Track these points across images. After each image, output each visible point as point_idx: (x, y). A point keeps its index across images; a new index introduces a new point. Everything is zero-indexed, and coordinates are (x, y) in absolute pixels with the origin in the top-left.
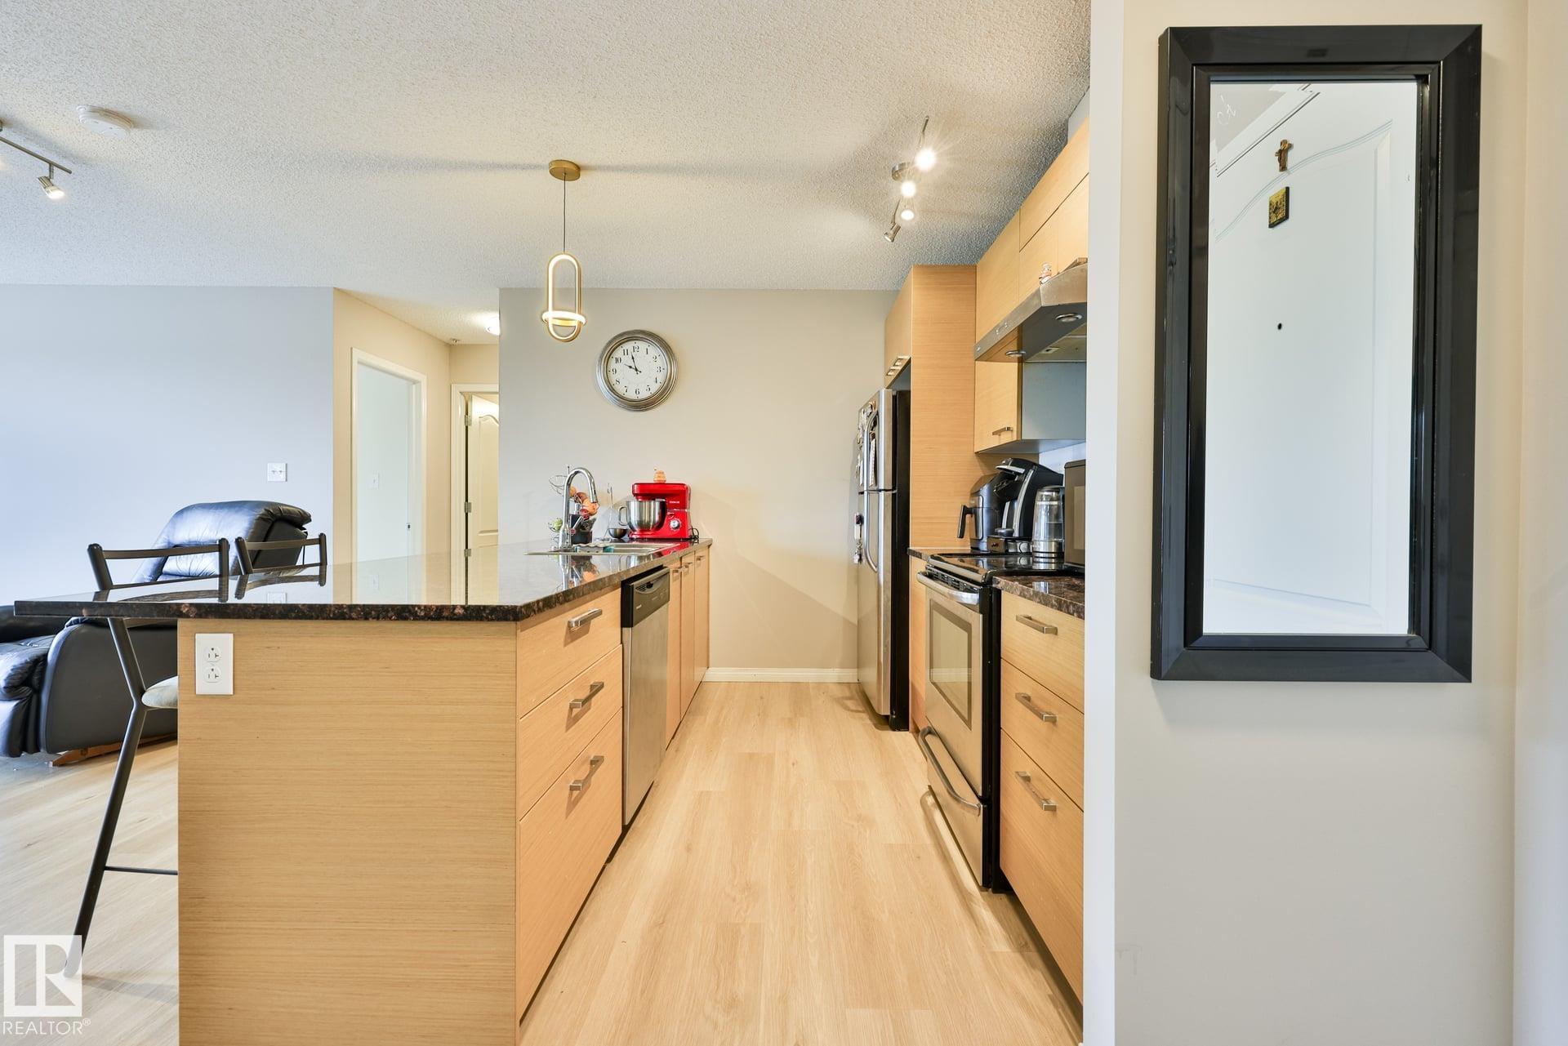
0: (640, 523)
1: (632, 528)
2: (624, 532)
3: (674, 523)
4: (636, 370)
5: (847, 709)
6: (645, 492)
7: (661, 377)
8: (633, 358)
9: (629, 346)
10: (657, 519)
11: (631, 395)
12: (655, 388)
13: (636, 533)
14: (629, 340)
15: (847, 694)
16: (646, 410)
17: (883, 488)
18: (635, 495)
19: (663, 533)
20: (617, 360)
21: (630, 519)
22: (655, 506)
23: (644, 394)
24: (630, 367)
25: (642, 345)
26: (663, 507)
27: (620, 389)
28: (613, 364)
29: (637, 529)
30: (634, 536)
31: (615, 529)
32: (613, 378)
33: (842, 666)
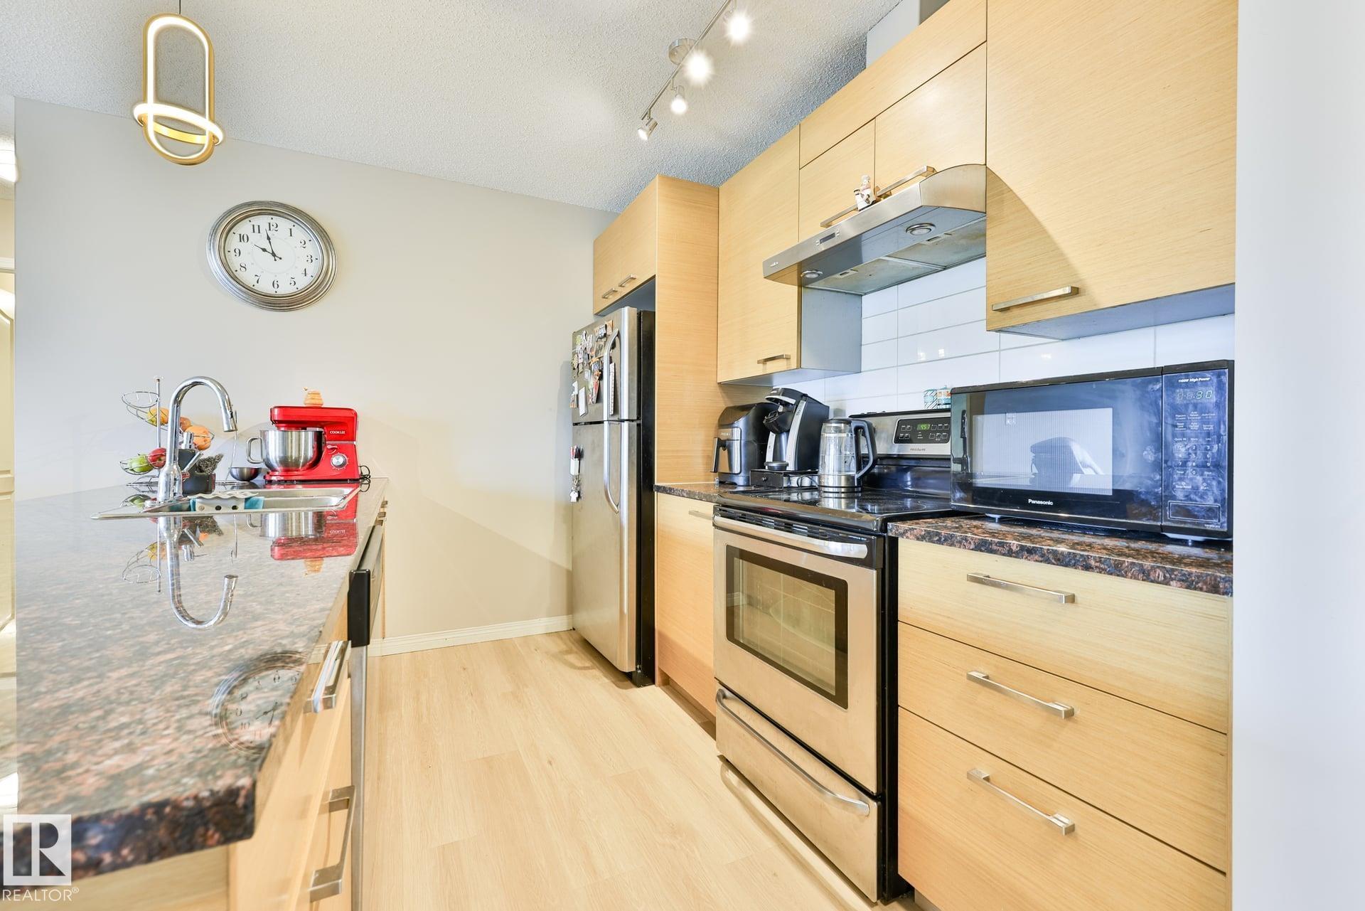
0: (285, 461)
1: (269, 466)
2: (256, 472)
3: (338, 460)
4: (274, 254)
5: (573, 666)
6: (290, 420)
7: (313, 269)
8: (269, 238)
9: (263, 221)
10: (310, 454)
11: (265, 287)
12: (303, 282)
13: (277, 473)
14: (261, 213)
15: (564, 647)
16: (290, 310)
17: (626, 418)
18: (274, 422)
19: (320, 472)
20: (241, 238)
21: (268, 454)
22: (308, 437)
23: (285, 289)
24: (264, 250)
25: (284, 224)
26: (319, 438)
27: (248, 278)
28: (234, 242)
29: (278, 468)
30: (274, 478)
31: (241, 469)
32: (235, 262)
33: (550, 615)
